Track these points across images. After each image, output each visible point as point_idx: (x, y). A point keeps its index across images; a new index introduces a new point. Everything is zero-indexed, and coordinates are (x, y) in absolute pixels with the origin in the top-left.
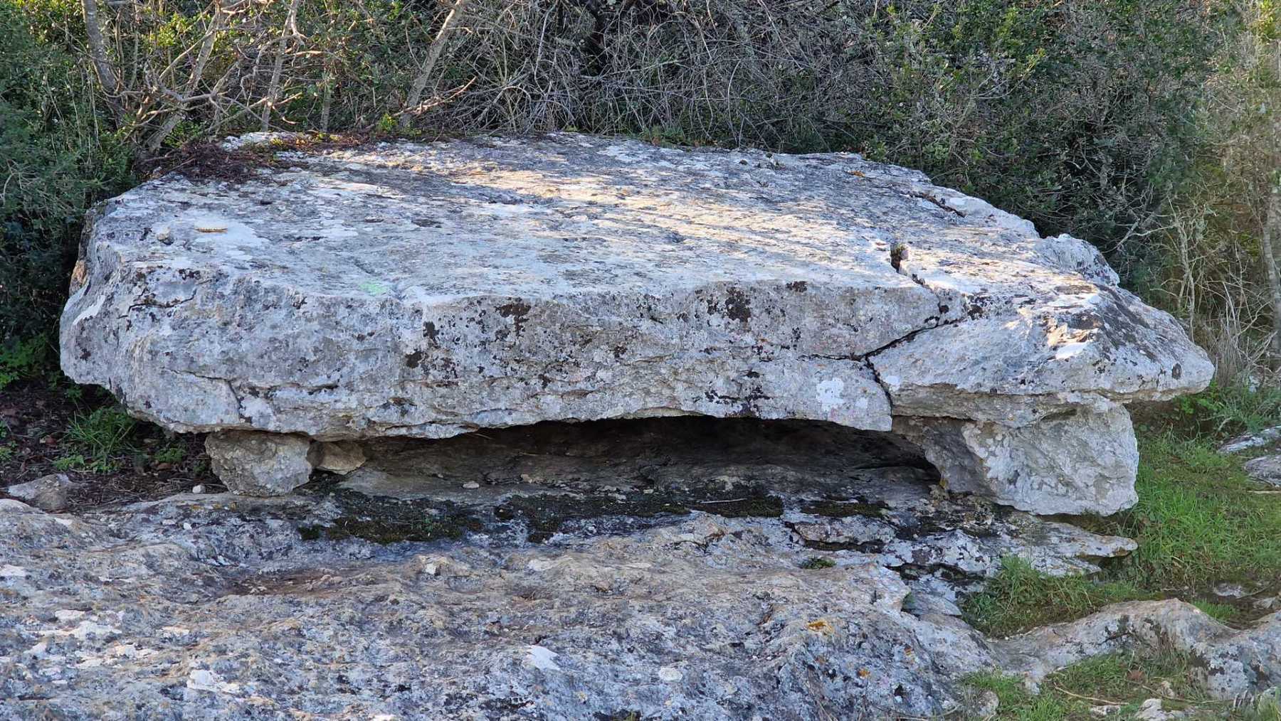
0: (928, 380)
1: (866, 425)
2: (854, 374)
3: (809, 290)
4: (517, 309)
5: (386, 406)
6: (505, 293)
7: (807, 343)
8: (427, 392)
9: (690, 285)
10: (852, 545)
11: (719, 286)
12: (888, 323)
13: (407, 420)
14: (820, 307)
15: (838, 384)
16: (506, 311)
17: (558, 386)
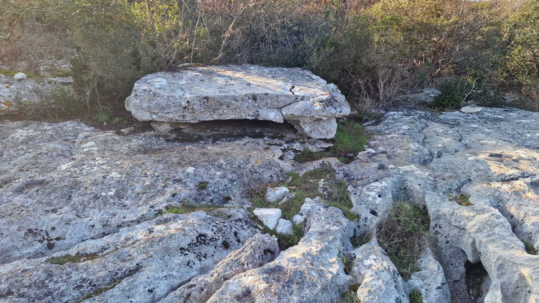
0: (290, 113)
1: (278, 122)
2: (277, 111)
3: (269, 95)
4: (207, 98)
5: (180, 117)
6: (205, 95)
7: (269, 105)
8: (189, 114)
9: (244, 94)
10: (275, 144)
11: (250, 94)
12: (285, 102)
13: (185, 119)
14: (271, 98)
15: (274, 113)
16: (204, 98)
17: (216, 113)
